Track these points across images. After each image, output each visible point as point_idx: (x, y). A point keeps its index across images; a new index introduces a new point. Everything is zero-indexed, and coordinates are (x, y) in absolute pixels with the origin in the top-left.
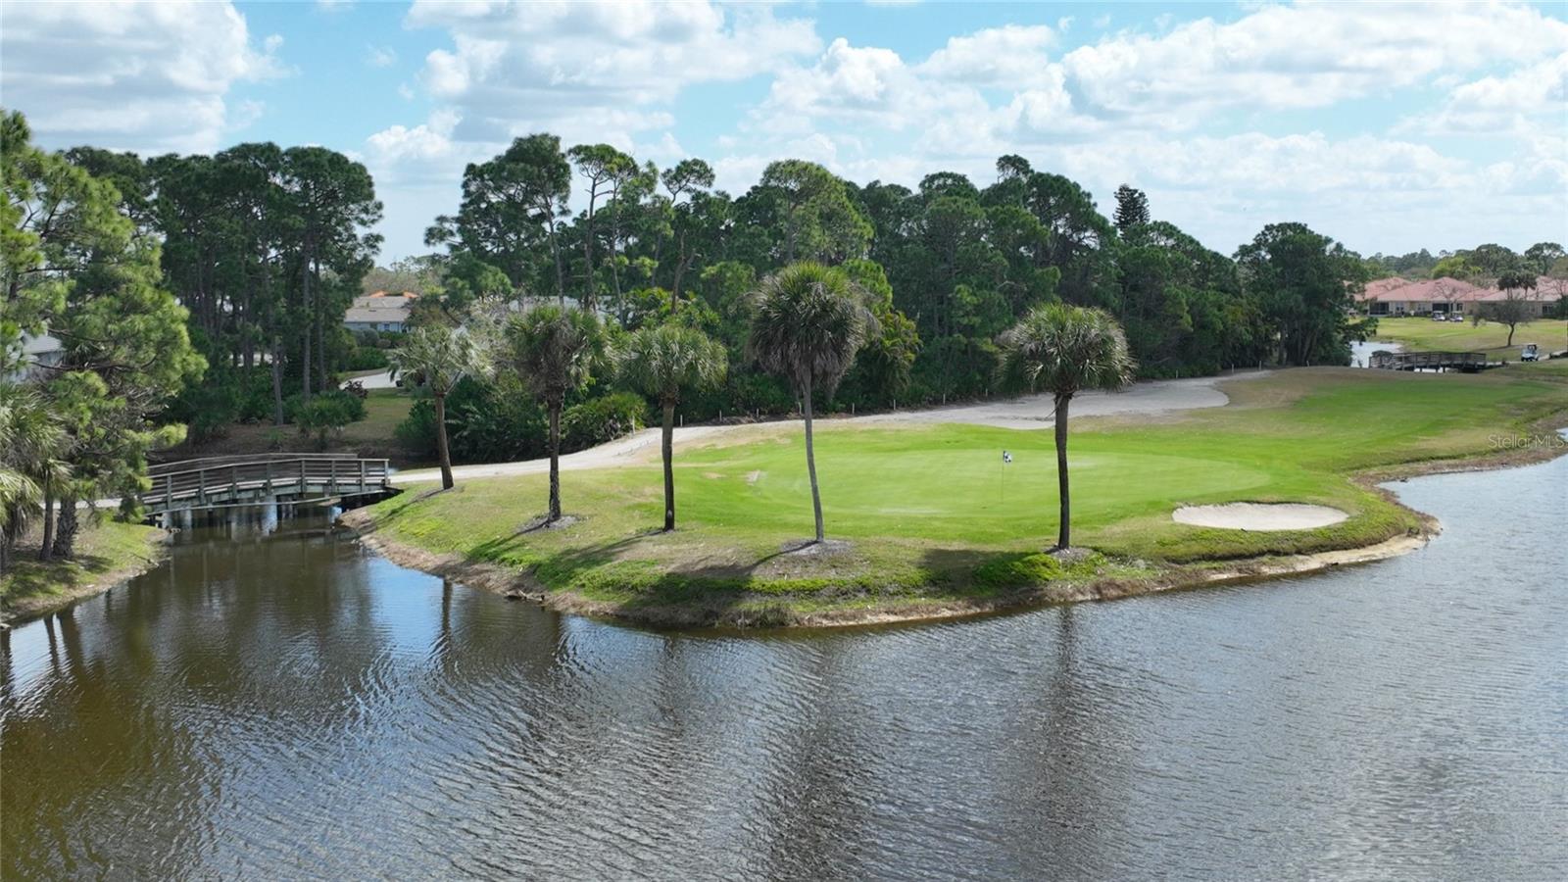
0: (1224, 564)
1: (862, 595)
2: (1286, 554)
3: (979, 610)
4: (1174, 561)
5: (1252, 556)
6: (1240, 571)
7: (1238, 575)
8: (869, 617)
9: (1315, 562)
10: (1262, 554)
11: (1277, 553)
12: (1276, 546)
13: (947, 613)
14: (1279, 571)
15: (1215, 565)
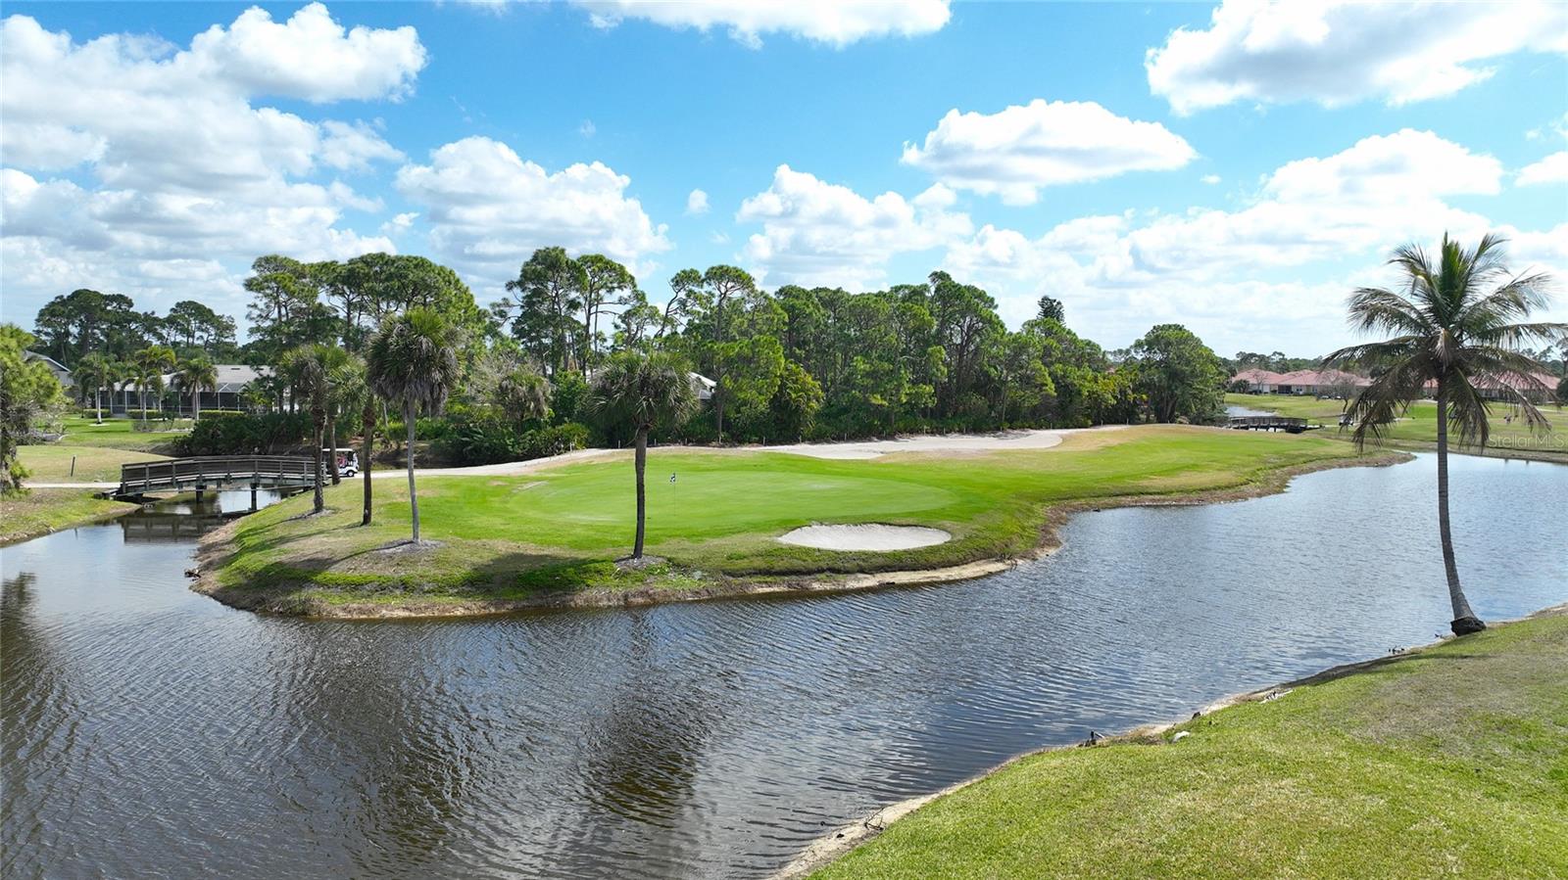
0: (778, 579)
1: (398, 592)
2: (847, 572)
3: (493, 611)
4: (730, 574)
5: (810, 572)
6: (789, 586)
7: (786, 589)
8: (384, 611)
9: (870, 581)
10: (821, 571)
11: (838, 571)
12: (839, 565)
13: (460, 612)
14: (828, 587)
15: (769, 579)
